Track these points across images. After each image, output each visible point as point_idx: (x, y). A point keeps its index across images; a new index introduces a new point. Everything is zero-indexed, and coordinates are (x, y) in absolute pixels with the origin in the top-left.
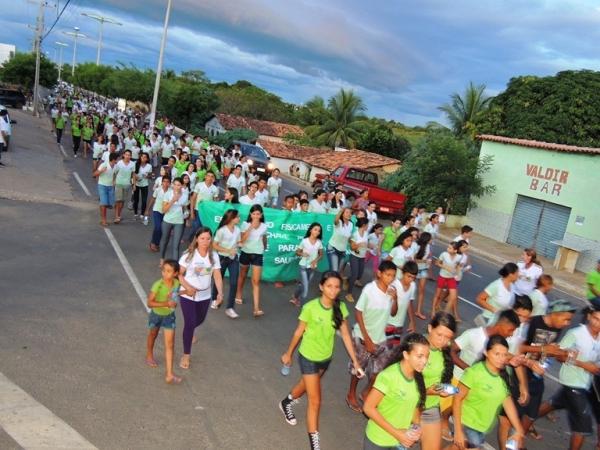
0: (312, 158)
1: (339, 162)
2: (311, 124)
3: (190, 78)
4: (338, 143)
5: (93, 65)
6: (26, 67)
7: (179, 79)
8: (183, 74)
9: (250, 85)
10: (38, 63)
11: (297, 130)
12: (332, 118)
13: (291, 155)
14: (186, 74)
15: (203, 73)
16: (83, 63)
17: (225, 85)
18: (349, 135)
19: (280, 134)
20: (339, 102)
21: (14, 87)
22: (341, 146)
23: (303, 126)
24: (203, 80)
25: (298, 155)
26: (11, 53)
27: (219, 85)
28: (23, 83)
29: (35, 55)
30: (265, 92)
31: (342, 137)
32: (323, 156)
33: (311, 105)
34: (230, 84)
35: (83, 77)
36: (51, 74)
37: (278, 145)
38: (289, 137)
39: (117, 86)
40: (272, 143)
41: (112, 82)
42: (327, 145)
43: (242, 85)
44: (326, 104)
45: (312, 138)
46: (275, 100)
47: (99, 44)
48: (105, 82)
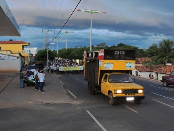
0: (158, 70)
1: (170, 69)
2: (153, 56)
3: (100, 47)
4: (166, 61)
5: (65, 49)
6: (43, 54)
7: (96, 48)
8: (97, 45)
9: (123, 45)
10: (47, 52)
11: (147, 59)
12: (162, 52)
13: (148, 70)
14: (98, 45)
15: (105, 44)
16: (61, 49)
17: (114, 46)
18: (171, 57)
19: (141, 62)
20: (164, 44)
21: (39, 62)
22: (168, 62)
23: (149, 57)
24: (105, 46)
25: (151, 70)
26: (36, 50)
27: (111, 47)
28: (43, 60)
29: (46, 50)
30: (131, 46)
31: (168, 59)
32: (162, 68)
33: (152, 48)
34: (116, 46)
35: (62, 54)
36: (52, 55)
37: (142, 67)
38: (145, 63)
39: (76, 55)
40: (139, 66)
41: (74, 54)
42: (162, 63)
43: (121, 45)
44: (158, 46)
45: (155, 61)
46: (136, 48)
47: (66, 41)
48: (70, 54)
